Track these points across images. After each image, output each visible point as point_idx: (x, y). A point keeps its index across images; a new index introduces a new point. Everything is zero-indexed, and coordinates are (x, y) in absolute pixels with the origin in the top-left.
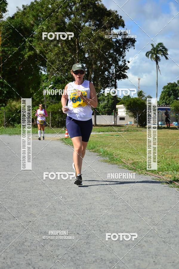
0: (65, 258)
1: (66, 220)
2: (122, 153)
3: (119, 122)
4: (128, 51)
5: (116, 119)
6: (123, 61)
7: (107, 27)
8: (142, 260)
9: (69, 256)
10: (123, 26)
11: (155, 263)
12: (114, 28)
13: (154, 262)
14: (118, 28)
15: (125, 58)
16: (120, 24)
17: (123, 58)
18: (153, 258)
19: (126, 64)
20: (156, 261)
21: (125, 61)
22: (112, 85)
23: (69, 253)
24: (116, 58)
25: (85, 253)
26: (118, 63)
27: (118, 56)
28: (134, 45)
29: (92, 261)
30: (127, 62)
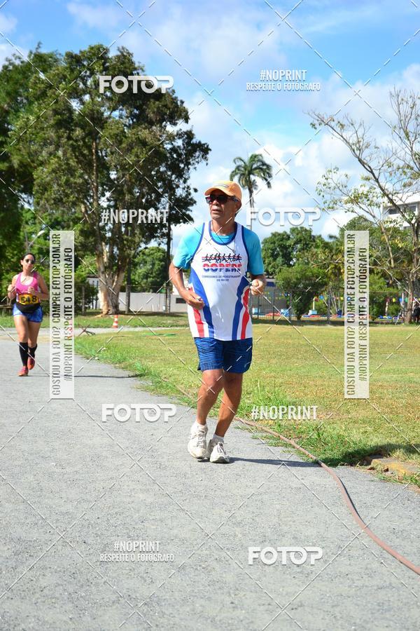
0: (57, 595)
1: (62, 514)
2: (178, 373)
3: (175, 308)
4: (195, 168)
5: (168, 301)
6: (184, 189)
7: (154, 120)
8: (209, 599)
9: (65, 590)
10: (187, 119)
11: (233, 605)
12: (168, 123)
13: (232, 603)
14: (175, 124)
15: (189, 182)
16: (181, 115)
17: (185, 182)
18: (230, 595)
19: (190, 194)
20: (236, 602)
21: (188, 187)
22: (163, 235)
23: (65, 583)
24: (171, 181)
25: (97, 585)
26: (174, 192)
27: (176, 178)
28: (206, 158)
29: (111, 602)
30: (192, 191)
